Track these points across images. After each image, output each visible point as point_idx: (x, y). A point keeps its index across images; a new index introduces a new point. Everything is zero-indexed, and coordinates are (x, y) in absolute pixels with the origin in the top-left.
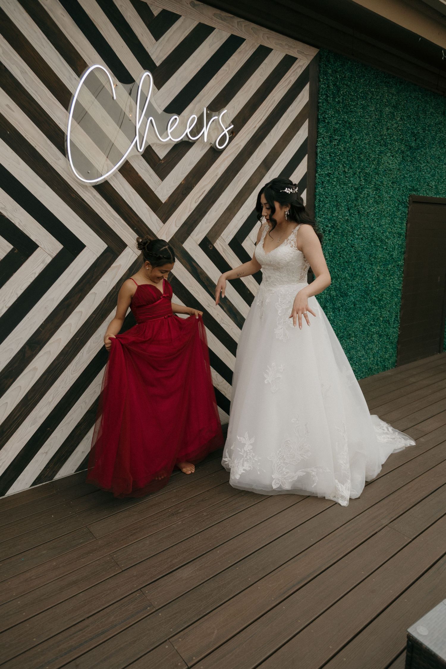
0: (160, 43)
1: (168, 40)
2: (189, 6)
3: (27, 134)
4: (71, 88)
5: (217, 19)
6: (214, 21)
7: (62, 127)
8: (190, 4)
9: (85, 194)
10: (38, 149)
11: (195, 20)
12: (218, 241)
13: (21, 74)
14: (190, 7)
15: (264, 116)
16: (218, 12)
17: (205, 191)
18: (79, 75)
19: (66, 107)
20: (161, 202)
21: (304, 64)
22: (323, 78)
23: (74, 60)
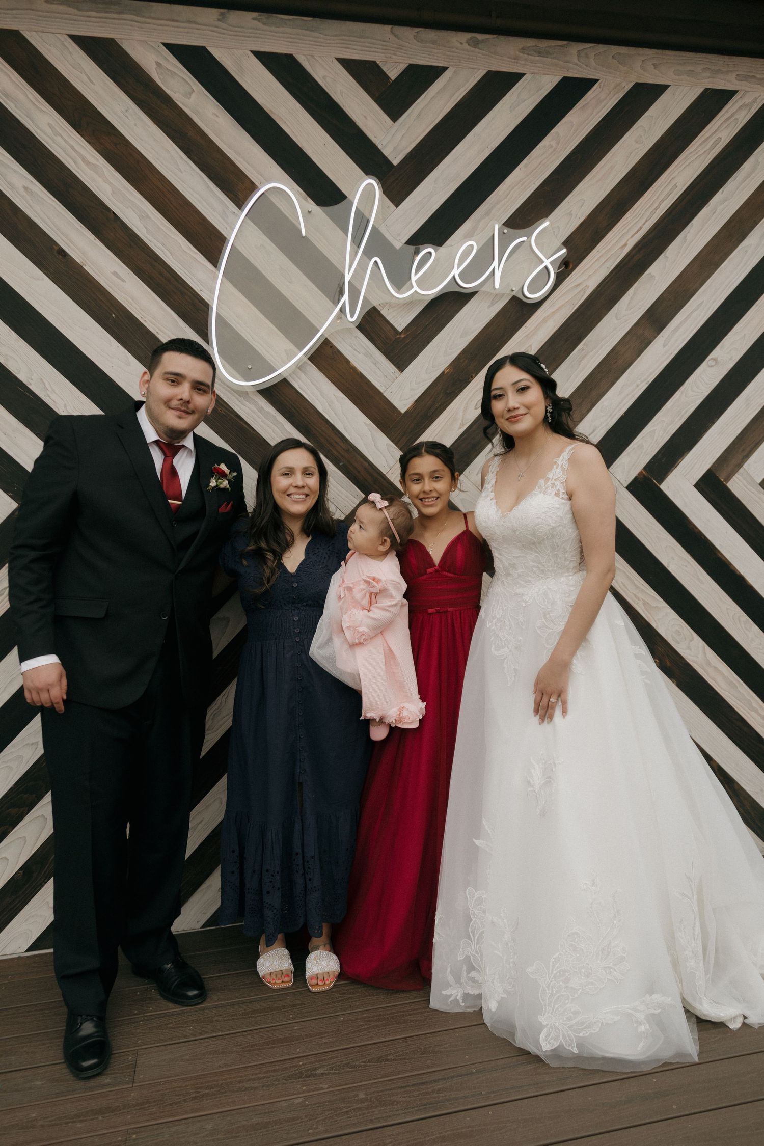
0: (402, 123)
1: (420, 114)
2: (466, 46)
3: (145, 315)
4: (224, 229)
5: (530, 57)
6: (523, 62)
7: (205, 296)
8: (467, 42)
9: (242, 406)
11: (479, 69)
13: (140, 219)
14: (468, 47)
15: (646, 221)
16: (531, 42)
18: (240, 205)
19: (215, 262)
20: (399, 412)
21: (756, 99)
23: (233, 184)
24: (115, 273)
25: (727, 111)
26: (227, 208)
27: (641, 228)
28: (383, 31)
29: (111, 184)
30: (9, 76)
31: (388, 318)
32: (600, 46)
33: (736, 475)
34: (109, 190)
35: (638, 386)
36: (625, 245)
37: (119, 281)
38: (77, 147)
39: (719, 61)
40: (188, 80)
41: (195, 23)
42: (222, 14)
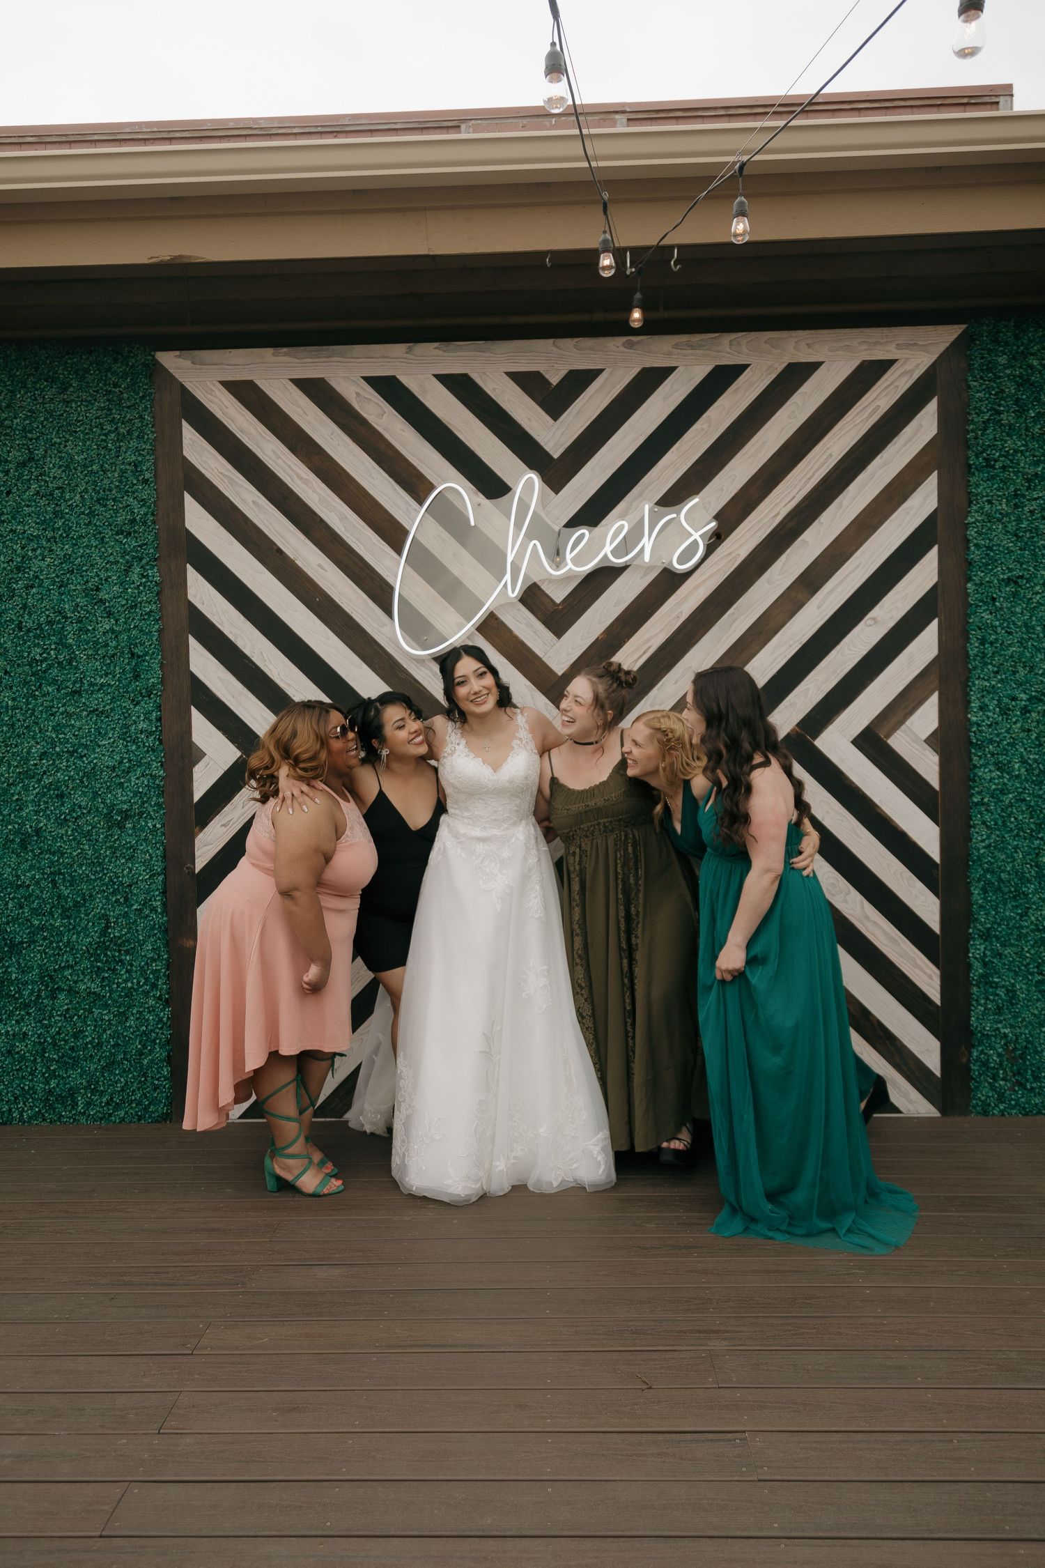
0: (562, 421)
1: (578, 412)
2: (622, 349)
3: (342, 598)
4: (408, 523)
5: (683, 351)
6: (676, 357)
7: (390, 580)
8: (623, 345)
9: (420, 673)
10: (354, 616)
11: (634, 367)
13: (340, 520)
14: (624, 350)
15: (800, 490)
16: (684, 338)
17: (650, 647)
18: (421, 501)
19: (398, 549)
20: (556, 674)
21: (918, 365)
22: (981, 378)
23: (416, 485)
24: (320, 565)
25: (886, 380)
26: (411, 506)
27: (794, 497)
28: (547, 345)
29: (318, 494)
30: (244, 416)
31: (547, 592)
32: (753, 333)
33: (898, 731)
34: (316, 498)
35: (790, 646)
36: (778, 514)
37: (323, 571)
38: (292, 466)
39: (877, 333)
40: (381, 404)
41: (387, 357)
42: (409, 347)
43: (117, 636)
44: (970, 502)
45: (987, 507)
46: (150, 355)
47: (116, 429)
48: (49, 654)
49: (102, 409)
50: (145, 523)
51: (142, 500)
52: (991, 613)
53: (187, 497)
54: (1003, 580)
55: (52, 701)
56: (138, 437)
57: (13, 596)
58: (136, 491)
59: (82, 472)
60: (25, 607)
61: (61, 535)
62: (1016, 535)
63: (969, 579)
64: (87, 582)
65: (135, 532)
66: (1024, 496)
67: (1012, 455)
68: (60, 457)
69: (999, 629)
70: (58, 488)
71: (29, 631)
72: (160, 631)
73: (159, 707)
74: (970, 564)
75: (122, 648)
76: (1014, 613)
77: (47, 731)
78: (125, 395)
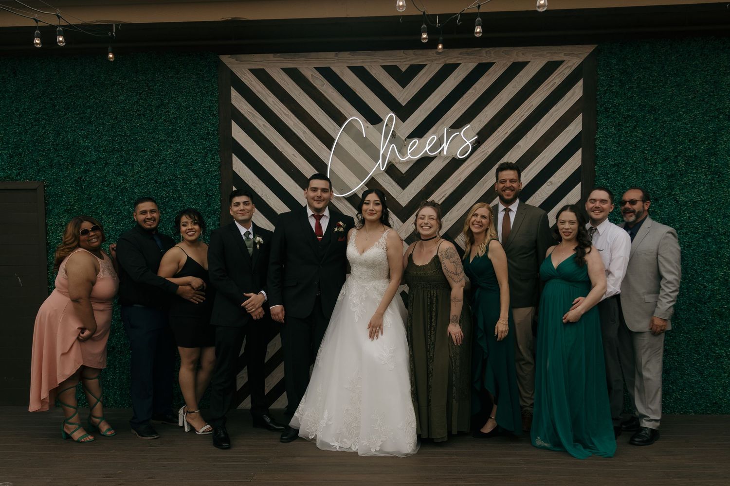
0: (406, 89)
1: (414, 85)
2: (435, 55)
4: (334, 136)
5: (463, 56)
6: (460, 59)
7: (326, 162)
9: (339, 205)
11: (441, 63)
12: (459, 237)
13: (303, 134)
15: (517, 122)
16: (464, 50)
17: (445, 195)
18: (341, 126)
19: (330, 147)
20: (402, 206)
21: (574, 63)
22: (604, 70)
23: (339, 118)
24: (293, 155)
25: (559, 70)
26: (336, 127)
27: (515, 125)
28: (400, 53)
29: (293, 122)
30: (259, 85)
31: (398, 168)
32: (497, 48)
34: (292, 124)
36: (507, 133)
37: (295, 157)
38: (282, 109)
39: (555, 49)
40: (323, 80)
41: (326, 59)
42: (336, 54)
43: (200, 187)
44: (598, 128)
45: (605, 130)
46: (217, 57)
47: (201, 91)
48: (169, 194)
49: (194, 81)
50: (214, 135)
51: (213, 124)
52: (606, 180)
53: (233, 123)
54: (612, 164)
55: (170, 216)
56: (211, 94)
57: (153, 168)
58: (210, 119)
59: (185, 111)
60: (159, 172)
61: (175, 140)
62: (619, 144)
63: (596, 164)
64: (187, 161)
65: (209, 138)
66: (623, 126)
67: (618, 106)
68: (175, 104)
69: (610, 187)
70: (174, 118)
71: (160, 183)
72: (219, 184)
73: (219, 219)
74: (597, 157)
75: (203, 192)
76: (617, 180)
77: (168, 230)
78: (205, 75)
